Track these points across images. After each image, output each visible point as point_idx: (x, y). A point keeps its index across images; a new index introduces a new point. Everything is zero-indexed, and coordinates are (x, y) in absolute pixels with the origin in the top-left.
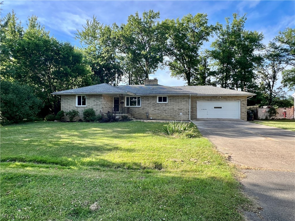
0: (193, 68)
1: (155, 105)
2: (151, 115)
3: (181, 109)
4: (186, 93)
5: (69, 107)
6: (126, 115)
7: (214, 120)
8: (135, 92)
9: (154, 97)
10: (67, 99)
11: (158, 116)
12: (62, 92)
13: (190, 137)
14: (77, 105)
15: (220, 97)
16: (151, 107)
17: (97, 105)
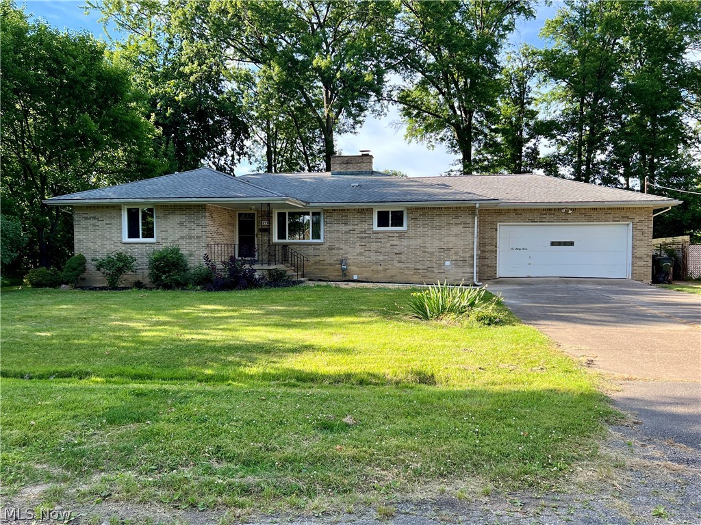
0: (481, 111)
1: (366, 237)
2: (353, 268)
3: (449, 249)
4: (464, 198)
5: (99, 242)
6: (280, 267)
7: (547, 281)
8: (304, 196)
9: (365, 212)
10: (94, 218)
11: (378, 272)
12: (77, 197)
13: (489, 324)
14: (126, 239)
15: (570, 212)
16: (354, 243)
17: (190, 238)
